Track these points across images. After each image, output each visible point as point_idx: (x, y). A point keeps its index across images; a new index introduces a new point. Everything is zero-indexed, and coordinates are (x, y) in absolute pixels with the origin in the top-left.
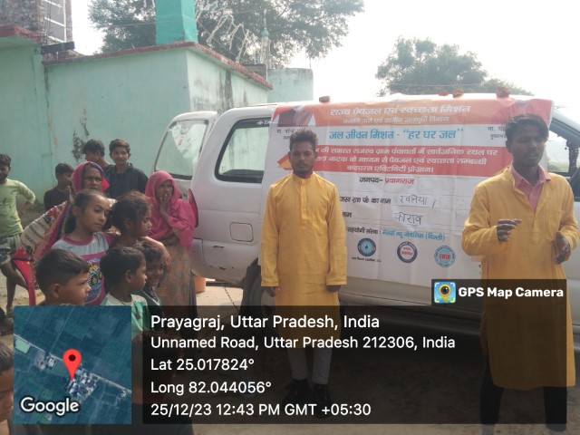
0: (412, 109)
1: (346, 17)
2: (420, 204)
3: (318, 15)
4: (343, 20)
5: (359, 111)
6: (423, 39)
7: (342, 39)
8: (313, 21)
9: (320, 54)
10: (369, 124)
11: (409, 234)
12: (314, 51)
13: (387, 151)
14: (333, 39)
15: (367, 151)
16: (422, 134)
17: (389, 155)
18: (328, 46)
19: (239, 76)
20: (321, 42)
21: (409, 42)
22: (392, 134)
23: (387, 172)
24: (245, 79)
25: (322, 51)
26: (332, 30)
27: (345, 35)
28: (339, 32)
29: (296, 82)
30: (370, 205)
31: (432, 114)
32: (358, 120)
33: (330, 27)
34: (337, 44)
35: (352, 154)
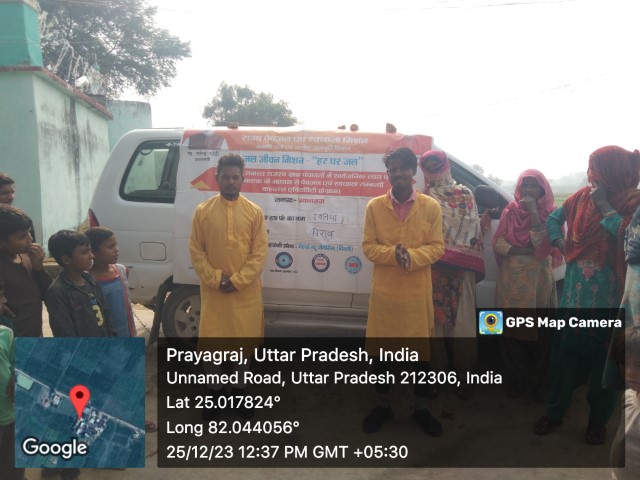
0: (318, 138)
1: (174, 61)
2: (331, 221)
3: (146, 56)
4: (171, 63)
5: (270, 139)
6: (243, 86)
7: (171, 80)
8: (142, 60)
9: (150, 92)
10: (280, 150)
11: (322, 247)
12: (143, 89)
13: (299, 175)
14: (162, 79)
15: (280, 174)
16: (329, 160)
17: (301, 178)
18: (157, 85)
19: (82, 104)
20: (150, 81)
21: (231, 87)
22: (302, 160)
23: (299, 193)
24: (88, 108)
25: (152, 89)
26: (161, 71)
27: (173, 76)
28: (167, 73)
29: (135, 114)
30: (286, 222)
31: (336, 144)
32: (270, 146)
33: (158, 68)
34: (166, 84)
35: (266, 177)
